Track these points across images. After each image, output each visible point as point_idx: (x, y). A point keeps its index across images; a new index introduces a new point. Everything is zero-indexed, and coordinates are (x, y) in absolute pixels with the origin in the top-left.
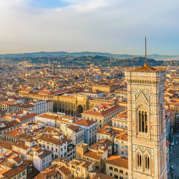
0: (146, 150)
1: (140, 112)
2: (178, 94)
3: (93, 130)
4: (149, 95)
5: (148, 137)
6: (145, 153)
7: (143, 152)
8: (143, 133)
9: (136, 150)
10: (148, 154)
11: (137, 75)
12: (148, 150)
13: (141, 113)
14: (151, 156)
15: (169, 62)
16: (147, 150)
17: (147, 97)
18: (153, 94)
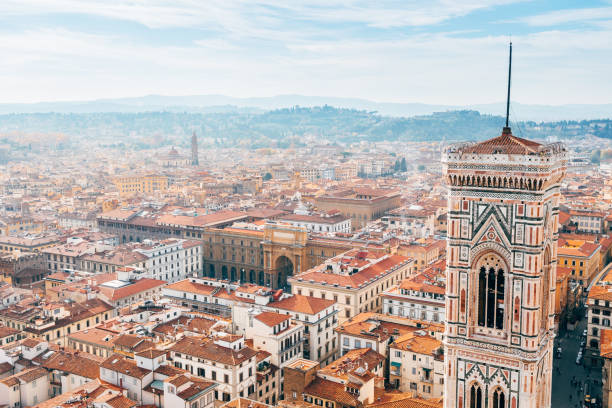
0: (496, 374)
1: (483, 269)
2: (577, 224)
3: (327, 326)
4: (515, 220)
5: (506, 338)
6: (494, 384)
7: (487, 380)
8: (490, 329)
9: (466, 376)
10: (502, 384)
11: (480, 162)
12: (502, 375)
13: (487, 272)
14: (511, 391)
15: (552, 126)
16: (499, 373)
17: (508, 227)
18: (526, 218)
